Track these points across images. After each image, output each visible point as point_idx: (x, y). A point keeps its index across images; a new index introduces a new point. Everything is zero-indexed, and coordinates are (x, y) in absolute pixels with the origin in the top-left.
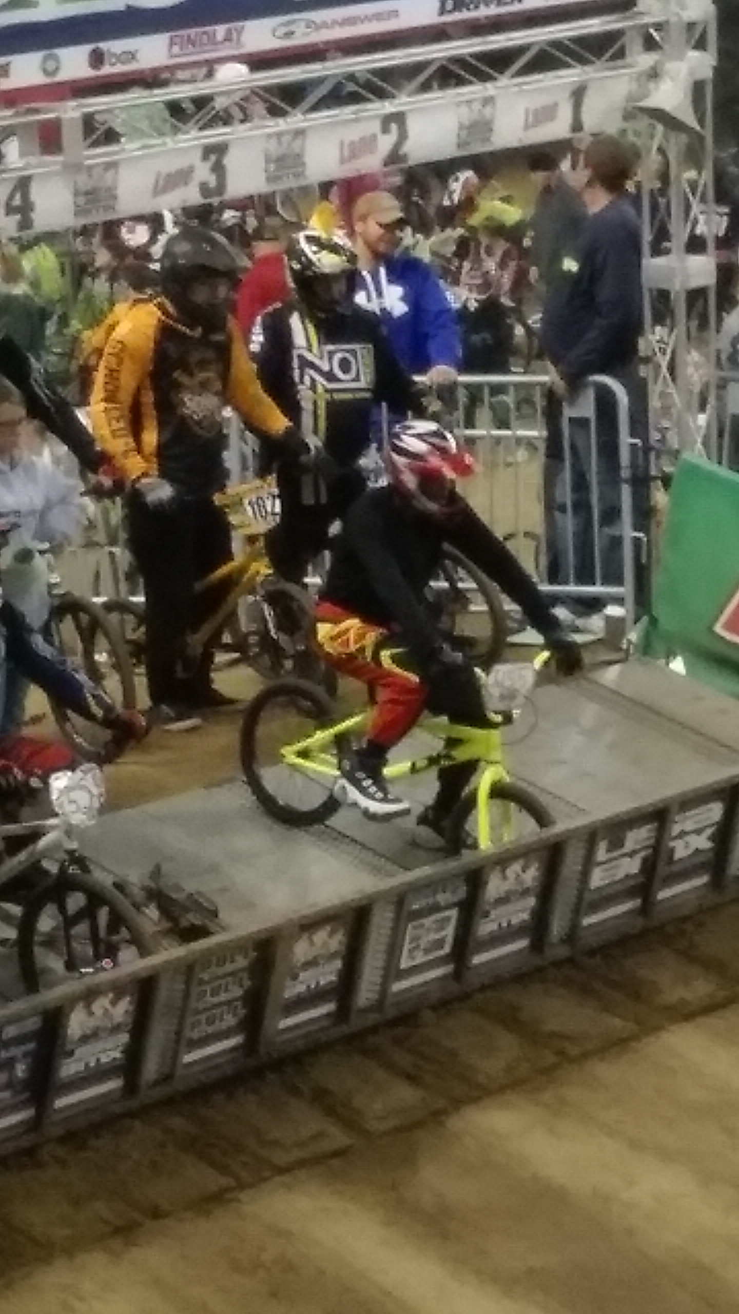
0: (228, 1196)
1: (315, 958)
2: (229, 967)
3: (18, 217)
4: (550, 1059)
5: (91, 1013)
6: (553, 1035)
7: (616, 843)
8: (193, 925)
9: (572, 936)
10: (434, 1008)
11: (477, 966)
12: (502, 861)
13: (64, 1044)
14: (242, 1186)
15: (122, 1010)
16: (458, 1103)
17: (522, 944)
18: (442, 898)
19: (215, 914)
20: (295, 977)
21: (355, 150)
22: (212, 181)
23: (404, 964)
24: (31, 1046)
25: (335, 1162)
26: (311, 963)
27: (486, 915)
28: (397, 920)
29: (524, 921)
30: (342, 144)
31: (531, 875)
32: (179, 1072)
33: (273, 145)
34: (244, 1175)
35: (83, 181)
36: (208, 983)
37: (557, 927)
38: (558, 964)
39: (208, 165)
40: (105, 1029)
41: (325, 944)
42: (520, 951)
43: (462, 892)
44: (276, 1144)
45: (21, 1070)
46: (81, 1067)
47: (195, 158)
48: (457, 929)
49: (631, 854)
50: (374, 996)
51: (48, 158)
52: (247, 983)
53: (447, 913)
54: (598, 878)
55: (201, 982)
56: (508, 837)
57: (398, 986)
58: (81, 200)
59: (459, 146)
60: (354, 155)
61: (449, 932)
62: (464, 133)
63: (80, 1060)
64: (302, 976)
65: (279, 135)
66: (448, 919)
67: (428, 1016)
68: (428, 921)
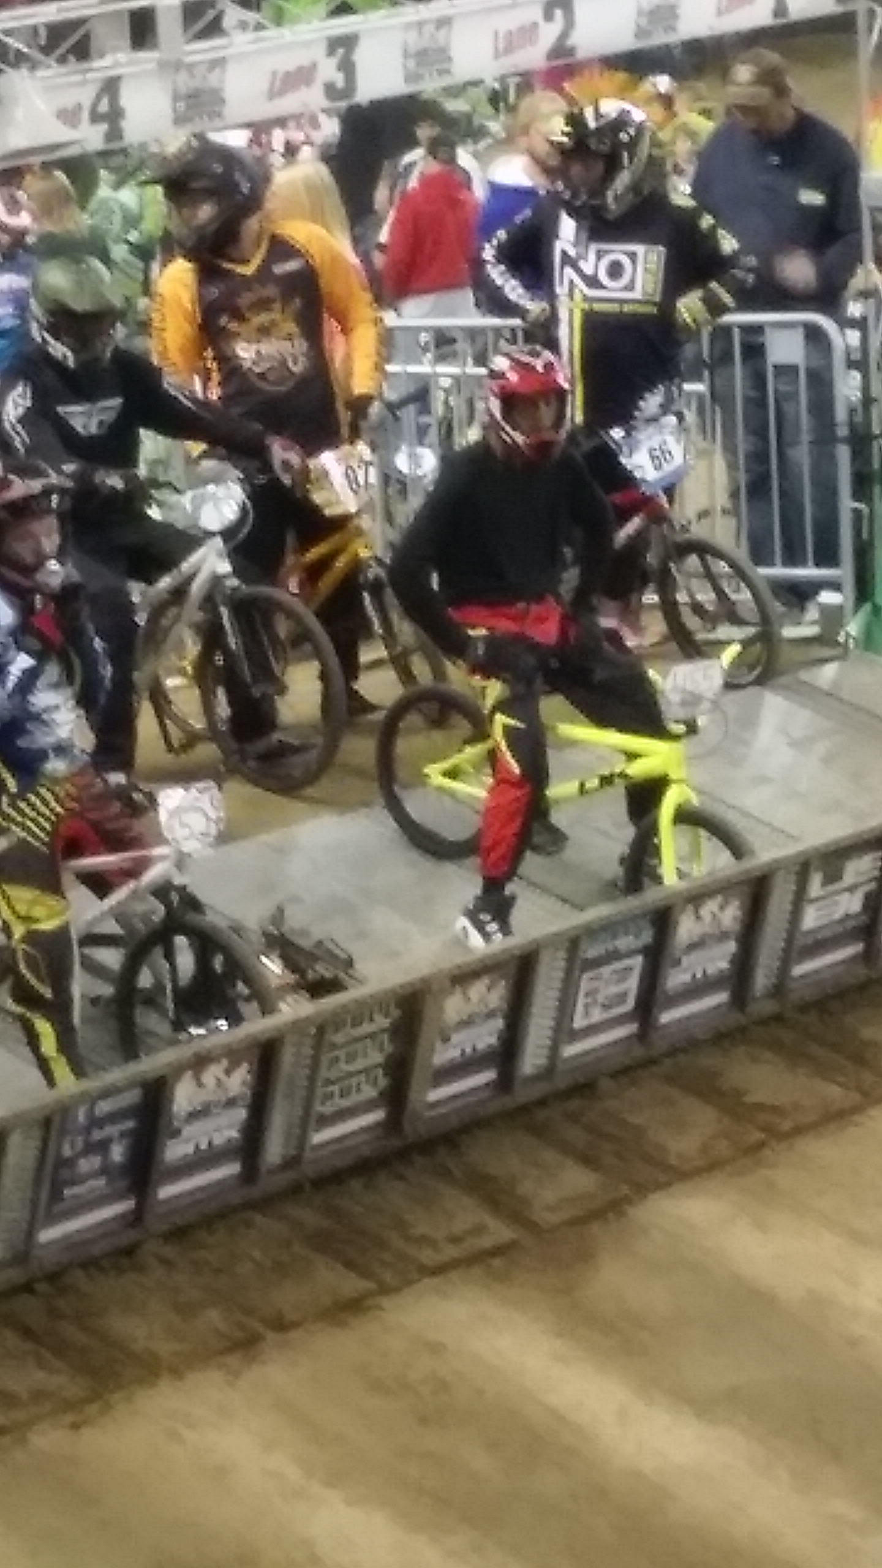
0: (370, 1302)
1: (470, 1016)
2: (366, 1028)
3: (104, 127)
4: (757, 1136)
5: (200, 1084)
6: (760, 1107)
7: (833, 876)
8: (322, 977)
9: (779, 990)
10: (615, 1075)
11: (667, 1026)
12: (696, 898)
13: (170, 1122)
14: (385, 1290)
15: (239, 1080)
16: (642, 1190)
17: (721, 997)
18: (624, 943)
19: (349, 963)
20: (446, 1039)
21: (510, 43)
22: (339, 80)
23: (579, 1022)
24: (130, 1124)
25: (497, 1262)
26: (467, 1023)
27: (678, 962)
28: (569, 972)
29: (721, 971)
30: (496, 34)
31: (731, 915)
32: (308, 1155)
33: (412, 37)
34: (388, 1277)
35: (184, 82)
36: (342, 1046)
37: (762, 979)
38: (764, 1022)
39: (333, 62)
40: (217, 1104)
41: (482, 1000)
42: (718, 1007)
43: (647, 937)
44: (424, 1240)
45: (117, 1153)
46: (190, 1149)
47: (319, 52)
48: (642, 980)
49: (851, 889)
50: (542, 1061)
51: (142, 55)
52: (389, 1048)
53: (627, 962)
54: (811, 919)
55: (334, 1046)
56: (699, 871)
57: (570, 1051)
58: (181, 106)
59: (637, 36)
60: (509, 49)
61: (632, 984)
62: (644, 22)
63: (188, 1141)
64: (455, 1038)
65: (420, 25)
66: (629, 969)
67: (605, 1084)
68: (606, 971)
